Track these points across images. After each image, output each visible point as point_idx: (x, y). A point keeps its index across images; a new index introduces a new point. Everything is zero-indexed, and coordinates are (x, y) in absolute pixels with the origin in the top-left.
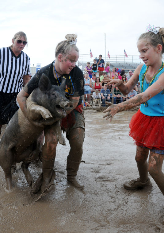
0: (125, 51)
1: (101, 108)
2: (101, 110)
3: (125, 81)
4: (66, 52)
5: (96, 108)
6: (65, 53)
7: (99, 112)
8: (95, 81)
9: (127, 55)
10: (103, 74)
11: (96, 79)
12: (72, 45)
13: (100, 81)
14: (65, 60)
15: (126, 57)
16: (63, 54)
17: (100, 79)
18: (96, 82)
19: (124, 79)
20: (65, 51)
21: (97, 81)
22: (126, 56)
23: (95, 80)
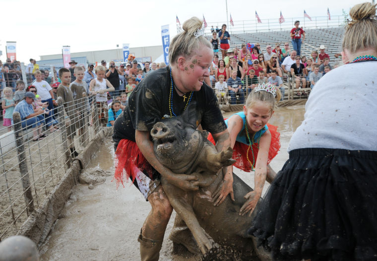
0: (256, 13)
1: (230, 107)
2: (230, 110)
3: (263, 62)
4: (191, 52)
5: (224, 107)
6: (189, 54)
7: (227, 113)
8: (217, 66)
9: (260, 18)
10: (228, 54)
11: (219, 63)
12: (199, 37)
13: (224, 66)
14: (192, 66)
15: (258, 22)
16: (185, 56)
17: (224, 63)
18: (219, 67)
19: (261, 59)
20: (189, 51)
21: (221, 65)
22: (259, 20)
23: (217, 64)
